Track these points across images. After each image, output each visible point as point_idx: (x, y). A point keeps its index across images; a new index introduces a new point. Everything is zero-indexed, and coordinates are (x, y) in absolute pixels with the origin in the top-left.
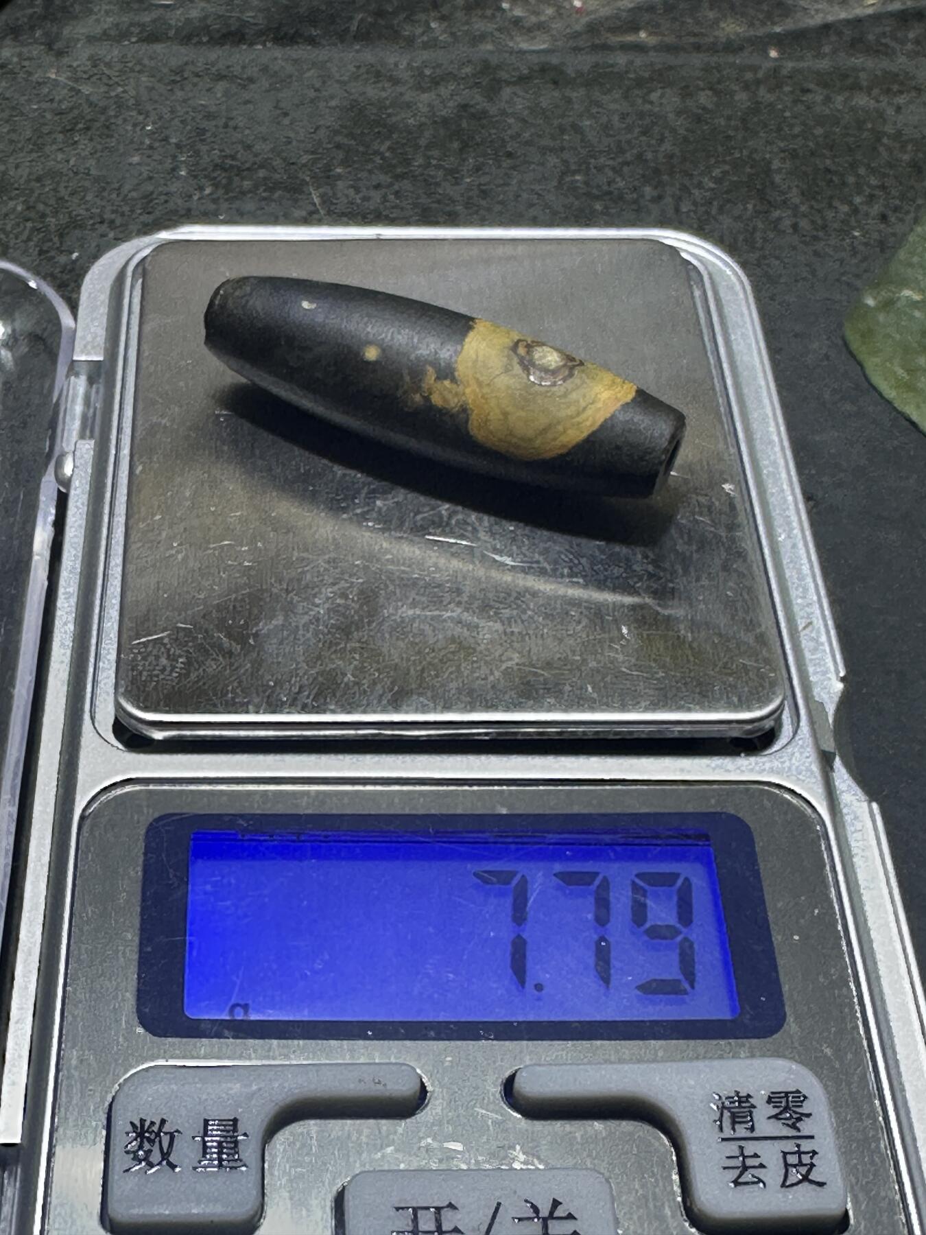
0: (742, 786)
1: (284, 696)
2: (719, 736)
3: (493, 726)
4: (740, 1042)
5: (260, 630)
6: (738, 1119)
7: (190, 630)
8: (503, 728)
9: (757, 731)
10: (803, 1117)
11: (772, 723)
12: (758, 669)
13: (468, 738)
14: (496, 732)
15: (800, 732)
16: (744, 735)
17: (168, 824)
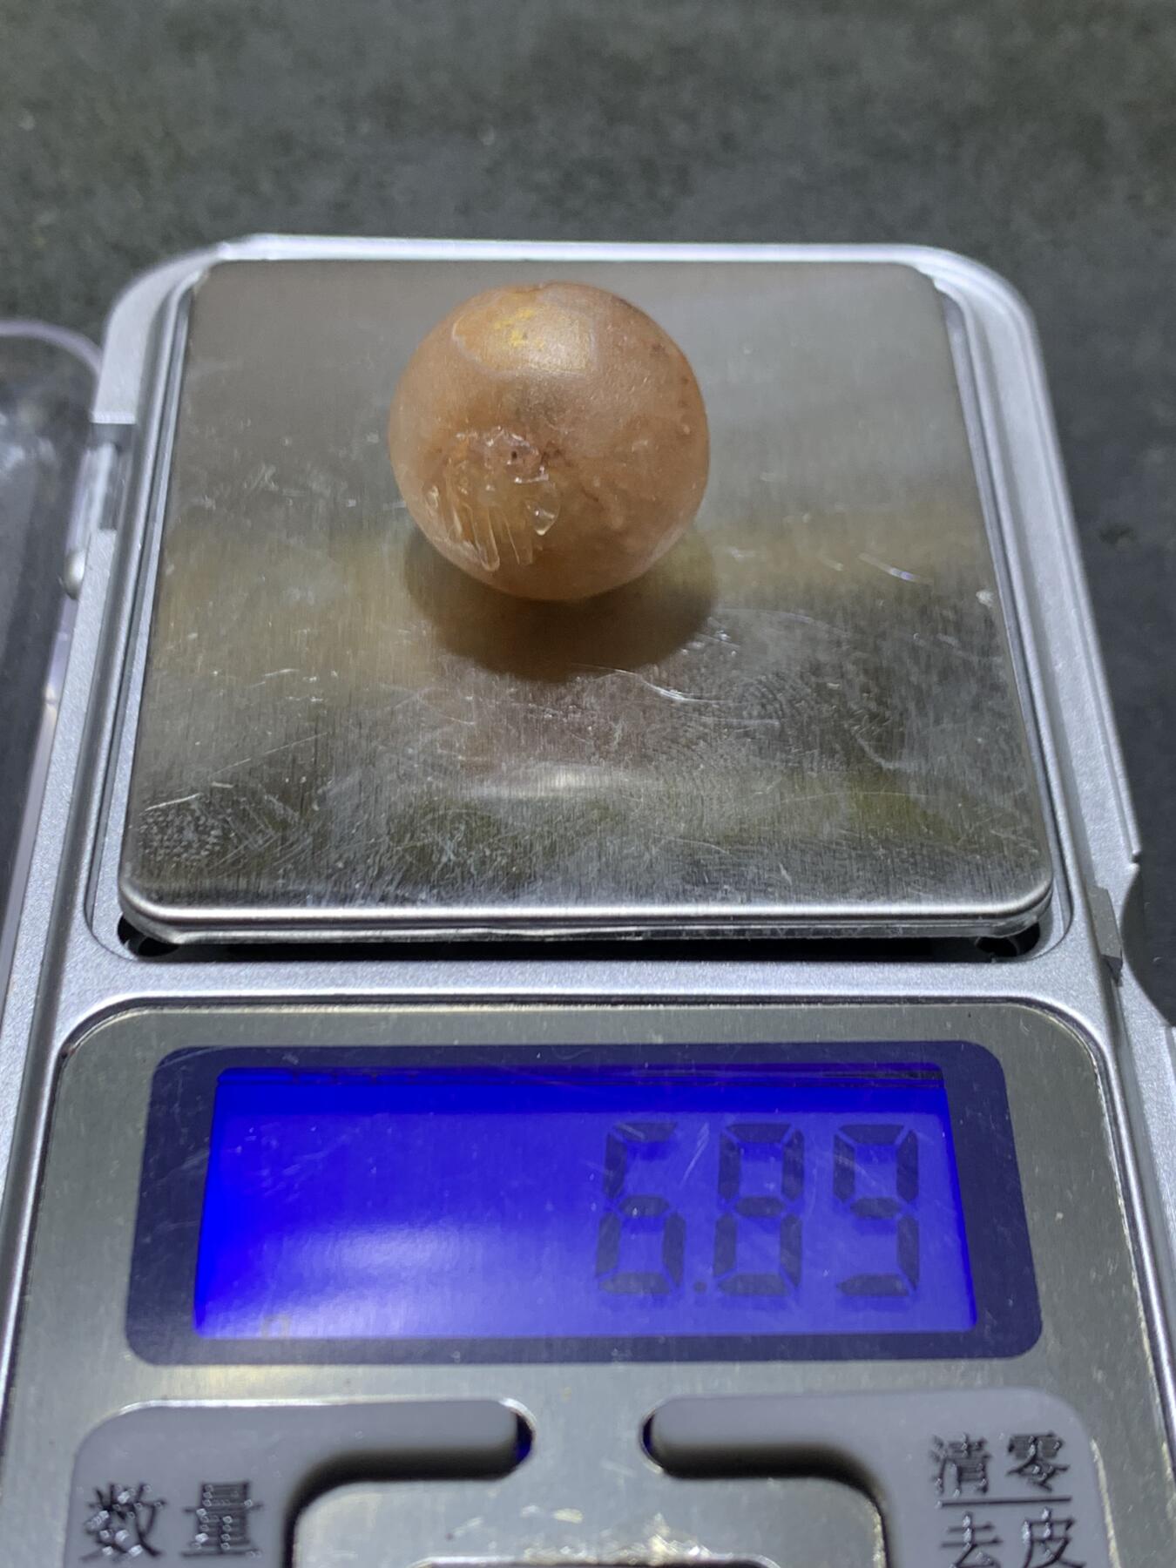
0: (991, 1005)
1: (358, 882)
2: (959, 936)
3: (648, 923)
4: (977, 1363)
5: (329, 790)
6: (966, 1475)
7: (229, 791)
8: (661, 925)
9: (1013, 929)
10: (1058, 1471)
11: (1034, 918)
12: (1016, 844)
13: (612, 939)
14: (652, 931)
15: (1072, 930)
16: (995, 933)
17: (186, 1062)
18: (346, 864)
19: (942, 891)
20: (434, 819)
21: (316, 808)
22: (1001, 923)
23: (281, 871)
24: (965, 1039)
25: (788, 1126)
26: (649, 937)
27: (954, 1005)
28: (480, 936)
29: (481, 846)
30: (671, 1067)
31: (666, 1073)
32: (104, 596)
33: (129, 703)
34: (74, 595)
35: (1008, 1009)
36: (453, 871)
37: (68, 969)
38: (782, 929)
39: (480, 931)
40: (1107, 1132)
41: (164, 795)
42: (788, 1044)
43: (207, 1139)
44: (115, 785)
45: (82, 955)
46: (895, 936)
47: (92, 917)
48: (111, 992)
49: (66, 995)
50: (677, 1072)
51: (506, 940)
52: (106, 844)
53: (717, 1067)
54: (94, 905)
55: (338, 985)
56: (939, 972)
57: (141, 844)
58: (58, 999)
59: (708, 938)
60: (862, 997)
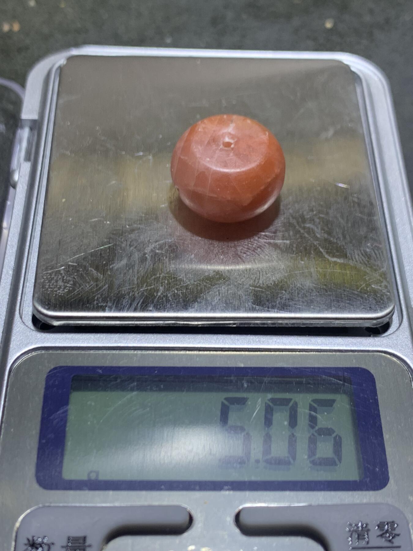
0: (370, 353)
2: (358, 326)
3: (238, 320)
4: (363, 493)
5: (114, 266)
6: (360, 537)
7: (76, 266)
8: (243, 321)
9: (379, 324)
10: (396, 536)
11: (388, 320)
12: (381, 290)
13: (224, 326)
14: (240, 323)
15: (402, 324)
17: (59, 372)
19: (352, 309)
20: (155, 279)
21: (109, 273)
22: (375, 322)
23: (96, 298)
24: (360, 366)
25: (292, 399)
26: (238, 326)
27: (356, 353)
28: (173, 324)
29: (173, 289)
30: (247, 376)
31: (245, 378)
32: (26, 188)
33: (36, 230)
34: (14, 187)
35: (377, 355)
36: (162, 299)
39: (173, 322)
41: (50, 268)
45: (19, 329)
46: (334, 326)
47: (22, 316)
48: (30, 344)
49: (13, 345)
50: (248, 378)
51: (184, 325)
52: (27, 286)
54: (23, 310)
55: (117, 343)
56: (350, 340)
57: (41, 286)
58: (9, 347)
59: (261, 326)
60: (321, 350)
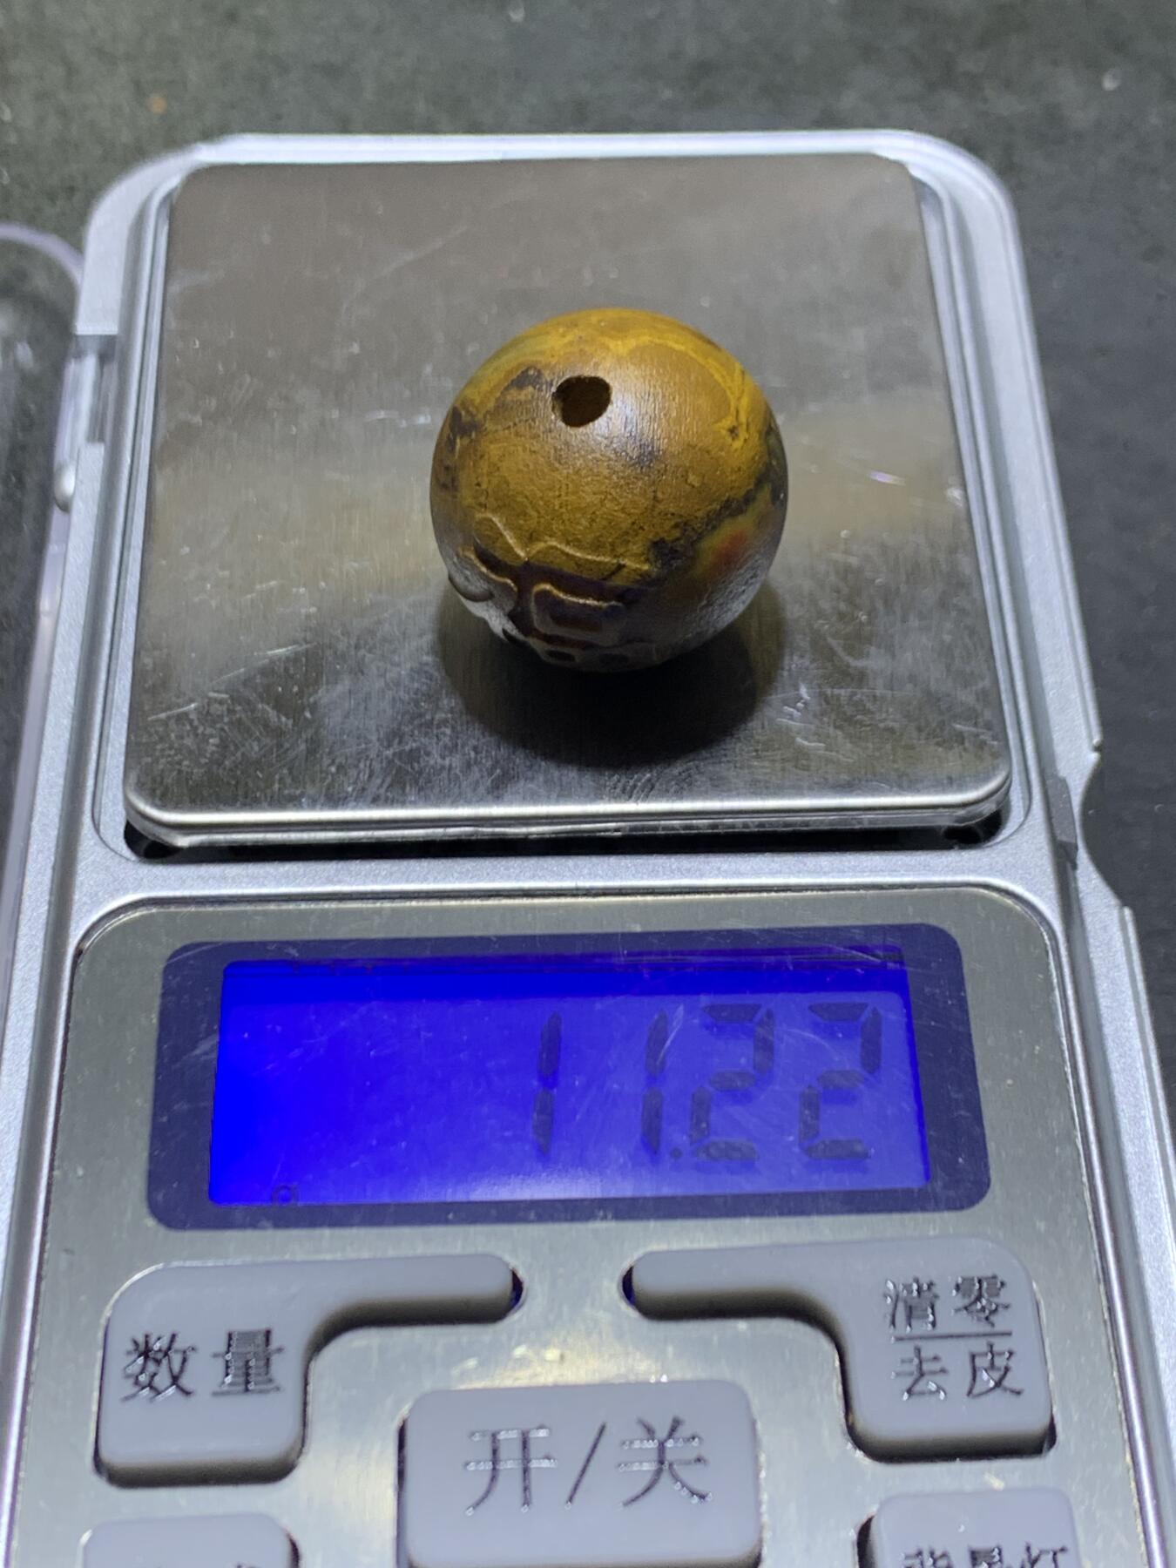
0: (950, 890)
1: (349, 786)
2: (922, 825)
3: (625, 819)
4: (928, 1216)
5: (320, 699)
6: (914, 1313)
7: (225, 701)
8: (639, 821)
9: (974, 818)
10: (1000, 1309)
11: (993, 807)
12: (977, 735)
13: (592, 835)
14: (630, 827)
15: (1030, 818)
16: (957, 821)
17: (194, 957)
18: (340, 768)
19: (906, 784)
20: (421, 725)
21: (308, 715)
23: (277, 777)
24: (925, 921)
25: (759, 1007)
26: (627, 833)
27: (916, 890)
28: (467, 834)
30: (650, 953)
31: (645, 959)
32: (95, 510)
33: (125, 615)
34: (66, 508)
35: (969, 893)
36: (440, 773)
37: (80, 871)
38: (753, 822)
39: (468, 829)
40: (1056, 1004)
41: (164, 706)
42: (759, 930)
43: (216, 1027)
44: (116, 695)
45: (92, 858)
46: (861, 827)
47: (99, 825)
48: (121, 892)
49: (79, 897)
50: (653, 958)
51: (492, 837)
52: (109, 753)
53: (692, 953)
54: (100, 812)
55: (334, 884)
56: (901, 860)
57: (143, 753)
58: (71, 900)
